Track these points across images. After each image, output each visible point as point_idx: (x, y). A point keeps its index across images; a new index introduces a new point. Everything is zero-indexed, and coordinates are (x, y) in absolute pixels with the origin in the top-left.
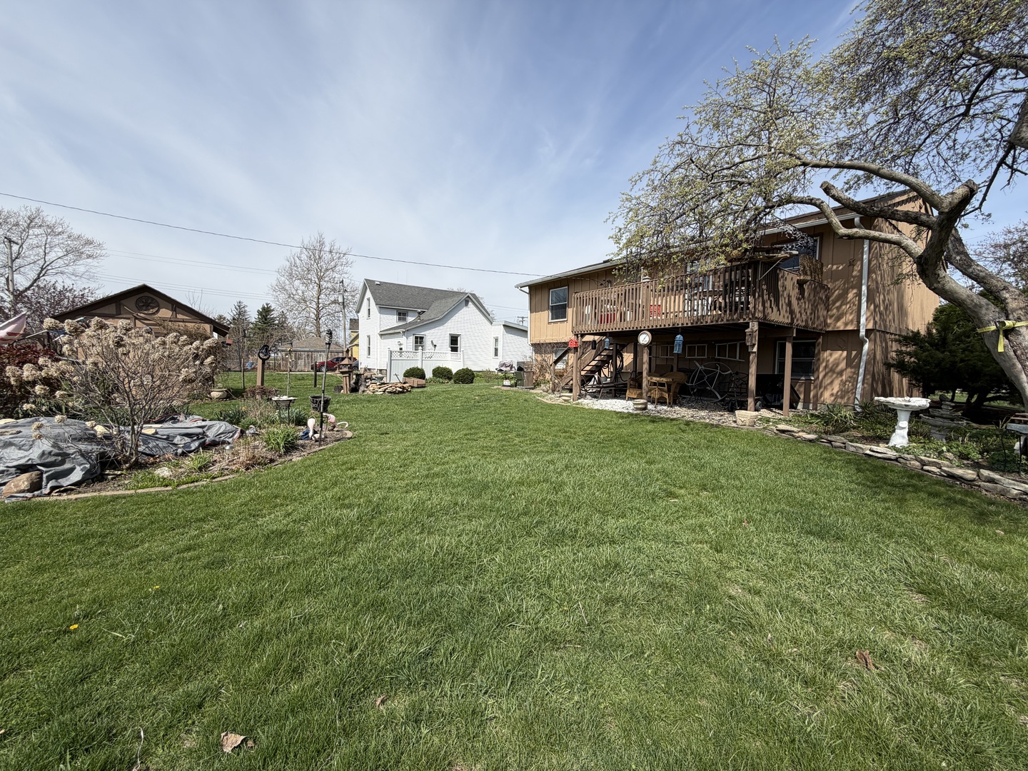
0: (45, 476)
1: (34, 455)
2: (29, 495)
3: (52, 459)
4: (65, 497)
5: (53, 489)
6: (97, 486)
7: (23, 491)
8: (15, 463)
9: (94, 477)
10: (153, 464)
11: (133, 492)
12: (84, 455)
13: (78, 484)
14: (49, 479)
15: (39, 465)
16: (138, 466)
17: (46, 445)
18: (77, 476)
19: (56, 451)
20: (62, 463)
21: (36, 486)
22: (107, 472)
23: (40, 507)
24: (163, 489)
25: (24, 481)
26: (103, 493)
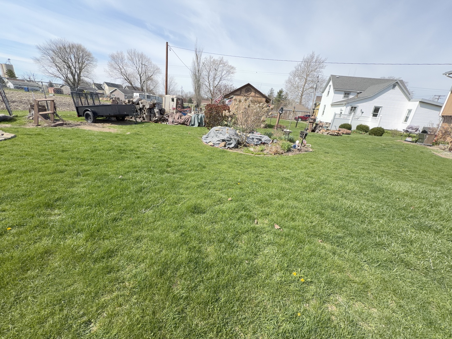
0: (227, 143)
1: (225, 137)
2: (224, 148)
3: (229, 139)
4: (230, 150)
5: (228, 147)
6: (237, 149)
7: (223, 147)
8: (222, 139)
9: (236, 147)
10: (248, 146)
11: (244, 153)
12: (235, 139)
13: (233, 147)
14: (228, 144)
15: (226, 140)
16: (245, 146)
17: (227, 135)
18: (233, 145)
19: (230, 137)
20: (230, 141)
21: (225, 146)
22: (239, 146)
23: (226, 152)
24: (251, 154)
25: (223, 144)
26: (238, 152)
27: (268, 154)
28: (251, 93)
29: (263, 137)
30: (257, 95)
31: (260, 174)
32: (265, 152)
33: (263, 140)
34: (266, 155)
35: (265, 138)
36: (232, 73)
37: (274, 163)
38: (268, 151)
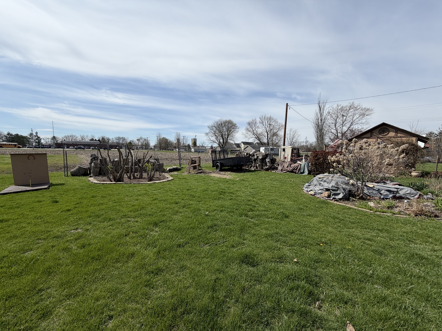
0: (332, 193)
1: (329, 186)
2: (327, 198)
3: (334, 188)
4: (336, 202)
5: (333, 198)
6: (346, 202)
7: (326, 197)
8: (326, 188)
9: (346, 198)
10: (369, 199)
11: (357, 208)
12: (344, 189)
13: (340, 199)
14: (333, 195)
15: (331, 190)
16: (362, 198)
17: (333, 183)
18: (341, 196)
19: (336, 186)
20: (337, 190)
21: (329, 196)
22: (351, 198)
23: (328, 203)
24: (369, 211)
25: (326, 194)
26: (347, 205)
27: (402, 213)
28: (388, 134)
29: (401, 189)
30: (399, 135)
31: (369, 240)
32: (396, 210)
33: (401, 193)
34: (397, 215)
35: (405, 191)
36: (367, 115)
37: (408, 228)
38: (401, 209)
